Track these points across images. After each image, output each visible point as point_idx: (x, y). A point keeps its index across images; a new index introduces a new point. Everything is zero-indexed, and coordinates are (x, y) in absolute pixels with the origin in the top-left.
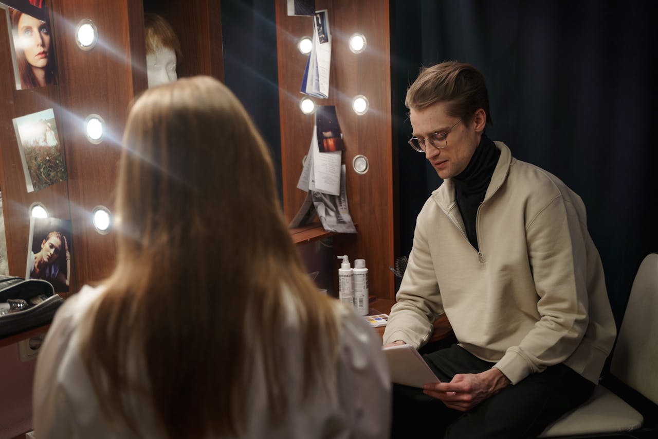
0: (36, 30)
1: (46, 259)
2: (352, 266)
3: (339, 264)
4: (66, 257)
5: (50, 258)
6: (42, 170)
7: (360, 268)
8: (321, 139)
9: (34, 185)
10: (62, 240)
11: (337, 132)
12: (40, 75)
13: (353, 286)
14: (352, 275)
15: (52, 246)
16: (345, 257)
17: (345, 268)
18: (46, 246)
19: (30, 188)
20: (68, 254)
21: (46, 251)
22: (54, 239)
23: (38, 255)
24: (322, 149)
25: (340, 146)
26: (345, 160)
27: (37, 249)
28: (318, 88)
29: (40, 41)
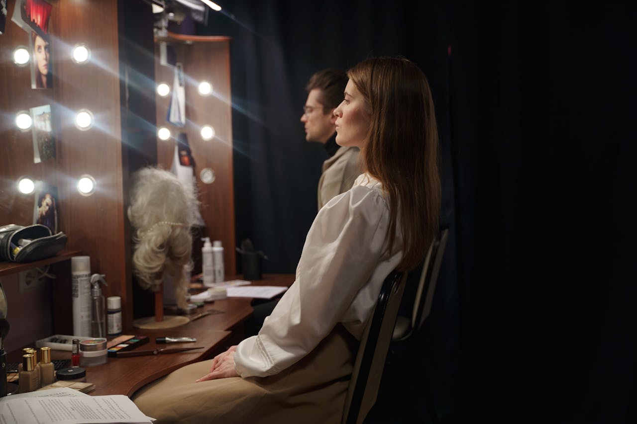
0: (43, 49)
1: (44, 213)
2: (212, 246)
3: (202, 244)
4: (54, 214)
5: (47, 213)
6: (44, 148)
7: (218, 248)
8: (180, 156)
9: (42, 157)
10: (52, 201)
11: (189, 152)
12: (44, 79)
13: (214, 260)
14: (213, 253)
15: (47, 205)
16: (207, 240)
17: (207, 247)
18: (44, 204)
19: (37, 160)
20: (56, 212)
21: (44, 209)
22: (48, 200)
23: (41, 209)
24: (182, 163)
25: (191, 163)
26: (196, 174)
27: (40, 205)
28: (180, 118)
29: (45, 57)
